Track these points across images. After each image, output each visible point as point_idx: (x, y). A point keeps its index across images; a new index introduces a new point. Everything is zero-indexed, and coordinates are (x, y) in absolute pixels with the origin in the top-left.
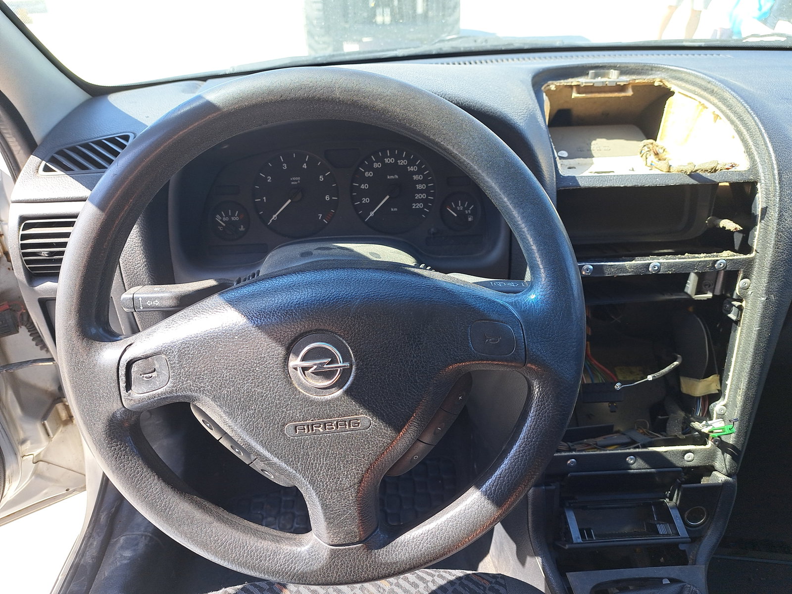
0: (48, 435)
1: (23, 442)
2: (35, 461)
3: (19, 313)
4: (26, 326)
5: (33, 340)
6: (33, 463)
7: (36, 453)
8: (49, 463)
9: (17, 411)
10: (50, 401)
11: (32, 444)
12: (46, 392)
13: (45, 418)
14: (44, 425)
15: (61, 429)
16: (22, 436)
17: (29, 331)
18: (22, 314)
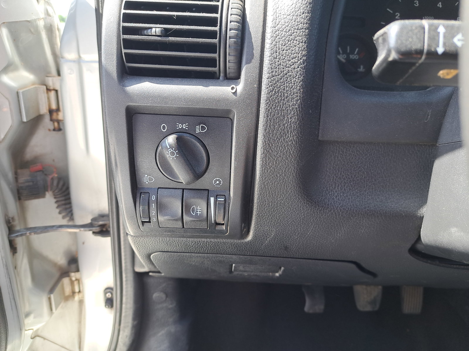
0: (51, 309)
1: (27, 315)
2: (33, 336)
3: (50, 177)
4: (53, 192)
5: (57, 207)
6: (31, 338)
7: (35, 328)
8: (44, 339)
9: (27, 281)
10: (57, 275)
11: (35, 317)
12: (55, 265)
13: (51, 291)
14: (50, 299)
15: (62, 304)
16: (27, 309)
17: (55, 198)
18: (52, 179)
